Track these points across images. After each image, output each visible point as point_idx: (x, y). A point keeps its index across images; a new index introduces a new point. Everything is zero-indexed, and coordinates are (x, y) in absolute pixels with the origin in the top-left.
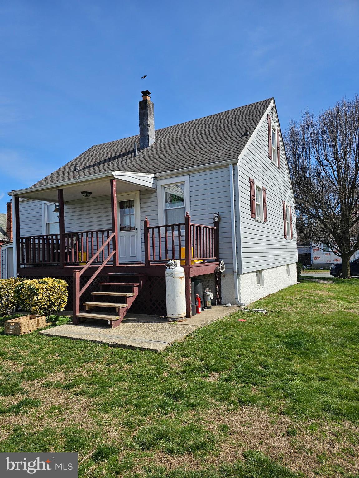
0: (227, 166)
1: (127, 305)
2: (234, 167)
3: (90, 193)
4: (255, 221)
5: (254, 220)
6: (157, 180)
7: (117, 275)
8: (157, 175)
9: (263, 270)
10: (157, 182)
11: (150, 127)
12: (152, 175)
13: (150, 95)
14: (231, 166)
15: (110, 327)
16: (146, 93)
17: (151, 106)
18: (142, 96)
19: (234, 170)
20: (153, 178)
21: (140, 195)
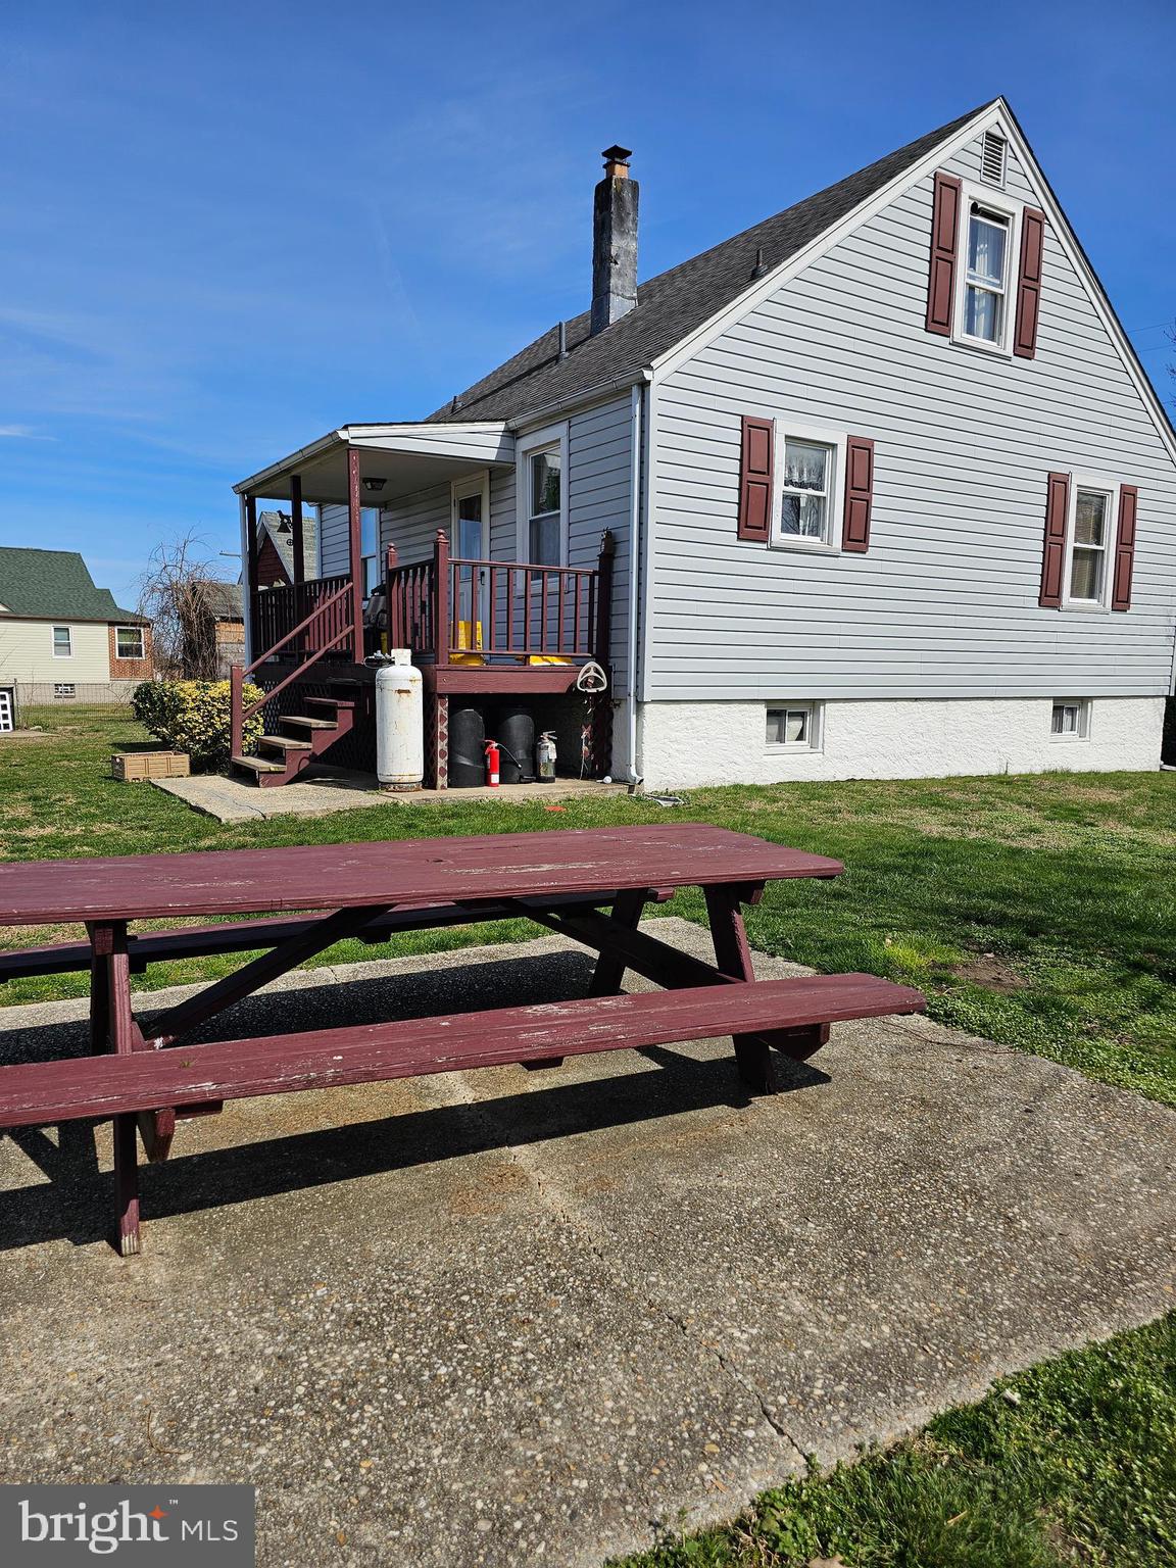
0: (628, 389)
1: (317, 746)
2: (643, 392)
3: (384, 481)
4: (768, 549)
5: (764, 546)
6: (518, 438)
7: (347, 682)
8: (512, 424)
9: (824, 701)
10: (515, 445)
11: (616, 263)
12: (500, 426)
13: (628, 160)
14: (635, 390)
15: (255, 783)
16: (616, 155)
17: (627, 195)
18: (605, 166)
19: (643, 401)
20: (501, 434)
21: (490, 480)
